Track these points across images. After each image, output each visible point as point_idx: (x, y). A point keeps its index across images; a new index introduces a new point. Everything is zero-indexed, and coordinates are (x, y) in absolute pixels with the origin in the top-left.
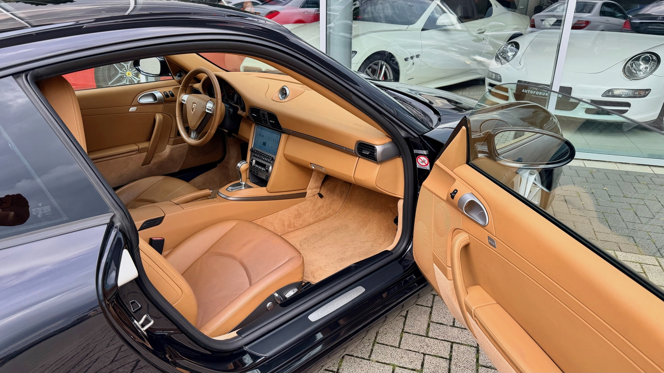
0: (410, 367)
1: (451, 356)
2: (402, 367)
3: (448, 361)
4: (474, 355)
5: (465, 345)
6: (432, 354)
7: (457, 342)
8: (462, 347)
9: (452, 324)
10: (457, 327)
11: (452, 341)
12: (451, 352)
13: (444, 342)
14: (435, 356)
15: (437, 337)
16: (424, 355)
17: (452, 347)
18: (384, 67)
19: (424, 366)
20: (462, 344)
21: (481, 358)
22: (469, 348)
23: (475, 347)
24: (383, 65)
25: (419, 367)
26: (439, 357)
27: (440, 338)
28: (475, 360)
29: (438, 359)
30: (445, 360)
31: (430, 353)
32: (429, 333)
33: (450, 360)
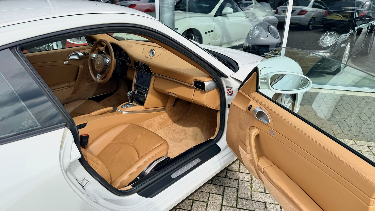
0: (202, 200)
1: (223, 194)
2: (198, 201)
3: (222, 196)
4: (236, 192)
5: (231, 187)
6: (214, 193)
7: (227, 186)
8: (230, 188)
9: (225, 176)
10: (228, 178)
11: (225, 185)
12: (224, 191)
13: (220, 186)
14: (215, 194)
15: (216, 184)
16: (210, 193)
17: (224, 189)
18: (194, 37)
19: (209, 200)
20: (229, 187)
21: (239, 194)
22: (233, 189)
23: (237, 188)
24: (193, 36)
25: (206, 200)
26: (217, 194)
27: (218, 184)
28: (236, 195)
29: (217, 195)
30: (220, 196)
31: (213, 192)
32: (213, 182)
33: (223, 196)
